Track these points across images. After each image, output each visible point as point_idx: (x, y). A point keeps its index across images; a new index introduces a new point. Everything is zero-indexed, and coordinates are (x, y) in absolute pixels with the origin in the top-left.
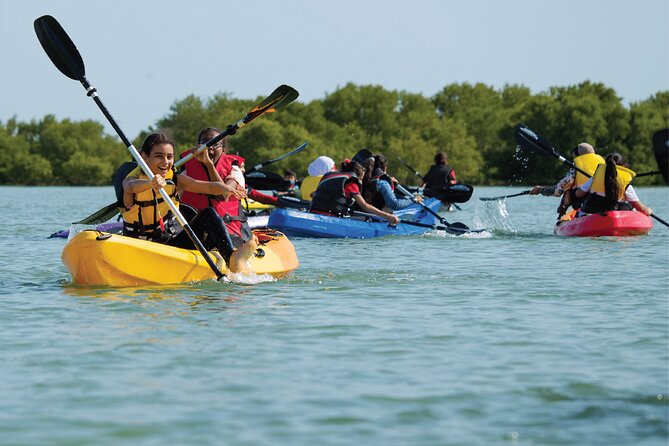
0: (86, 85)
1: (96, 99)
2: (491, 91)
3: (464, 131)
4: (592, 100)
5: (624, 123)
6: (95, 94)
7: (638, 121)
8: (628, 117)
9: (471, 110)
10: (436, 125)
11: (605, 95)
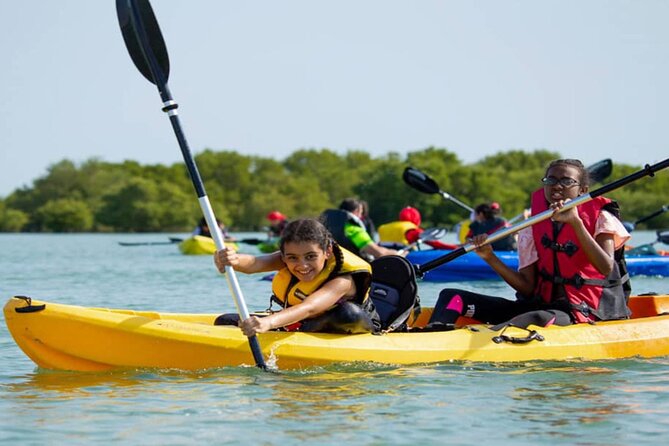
0: (165, 96)
1: (174, 120)
2: (334, 156)
3: (317, 188)
4: (436, 162)
5: (466, 181)
6: (175, 112)
7: (478, 179)
8: (470, 175)
9: (321, 170)
10: (292, 182)
11: (448, 158)
